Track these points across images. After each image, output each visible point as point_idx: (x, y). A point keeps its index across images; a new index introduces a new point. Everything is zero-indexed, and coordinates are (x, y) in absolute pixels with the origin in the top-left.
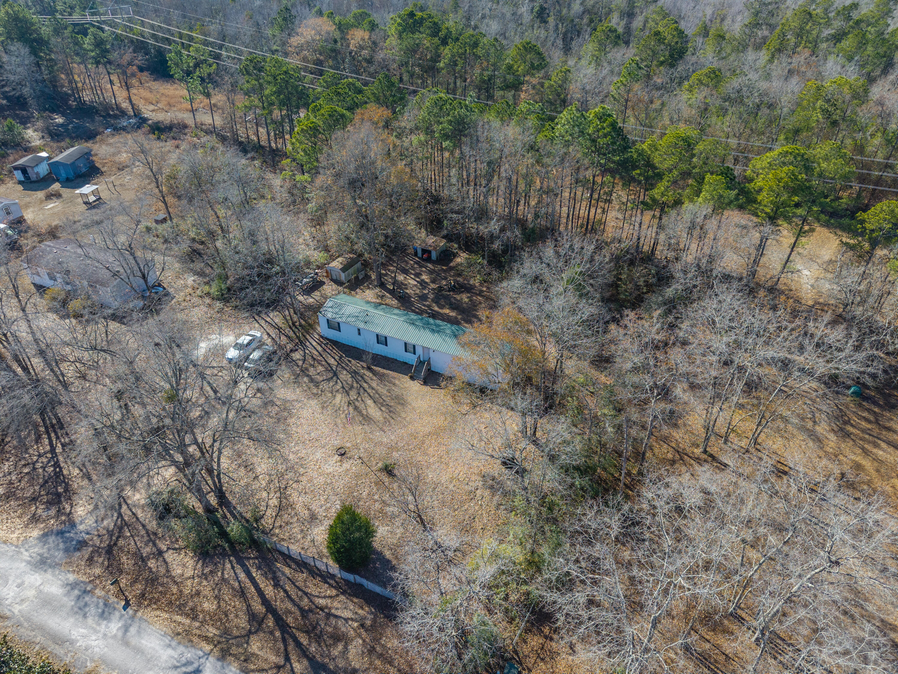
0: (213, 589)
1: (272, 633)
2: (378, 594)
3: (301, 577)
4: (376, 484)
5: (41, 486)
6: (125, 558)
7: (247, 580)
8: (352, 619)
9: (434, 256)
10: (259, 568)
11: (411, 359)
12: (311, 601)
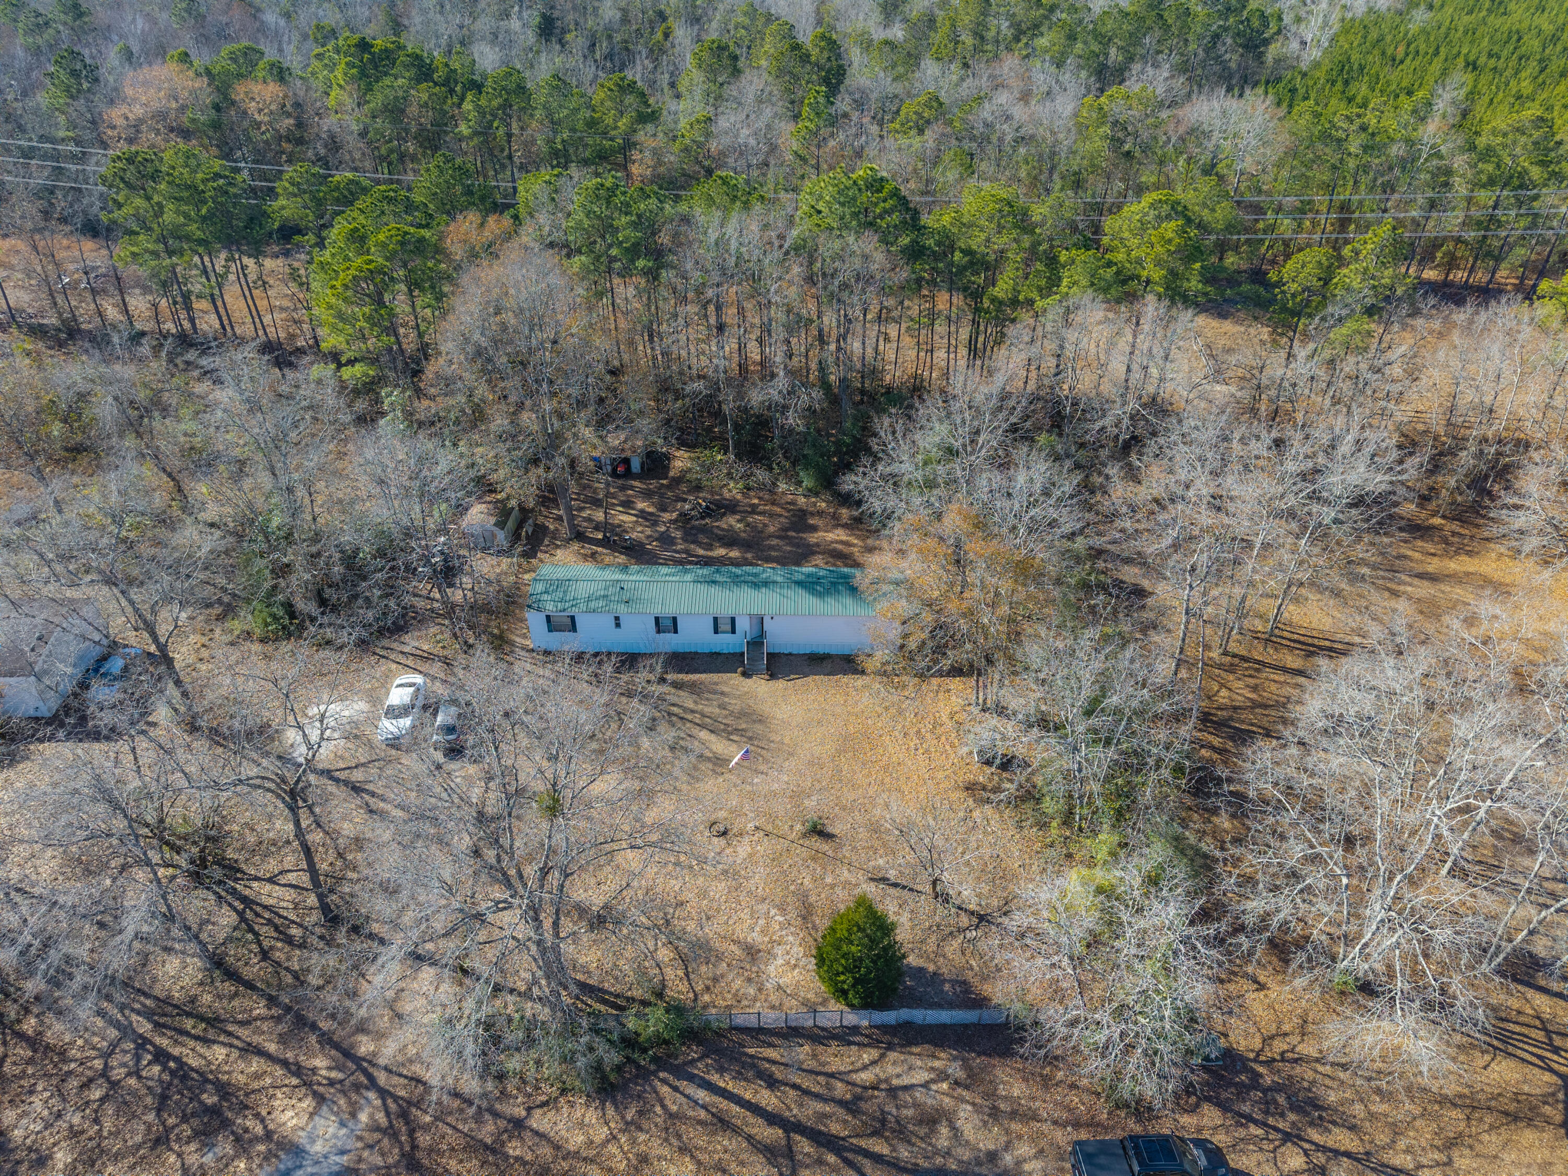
0: (666, 1140)
1: (820, 1162)
2: (944, 1026)
3: (803, 1052)
4: (813, 859)
6: (453, 1163)
7: (717, 1099)
8: (933, 1081)
9: (636, 465)
10: (721, 1070)
11: (726, 642)
12: (848, 1083)
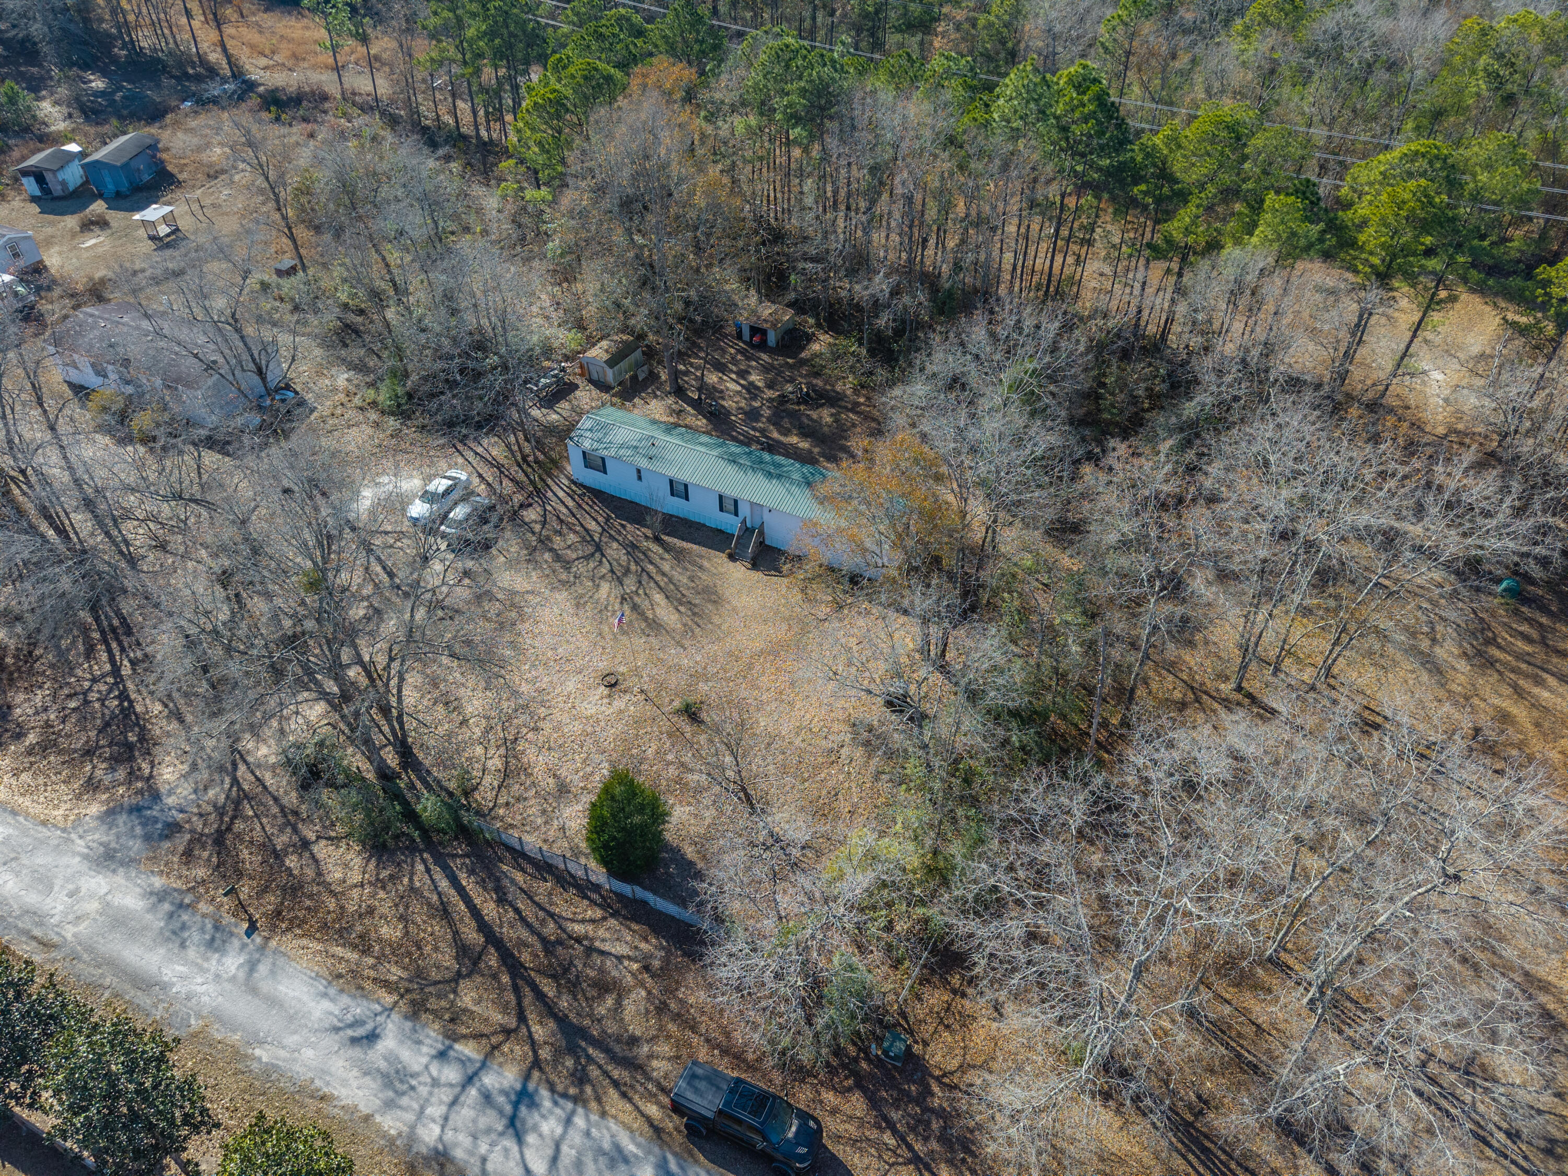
0: (396, 905)
1: (495, 977)
2: (673, 918)
3: (543, 888)
4: (670, 735)
5: (100, 732)
6: (246, 852)
7: (452, 892)
8: (629, 958)
9: (772, 338)
10: (471, 872)
11: (730, 523)
12: (560, 927)
